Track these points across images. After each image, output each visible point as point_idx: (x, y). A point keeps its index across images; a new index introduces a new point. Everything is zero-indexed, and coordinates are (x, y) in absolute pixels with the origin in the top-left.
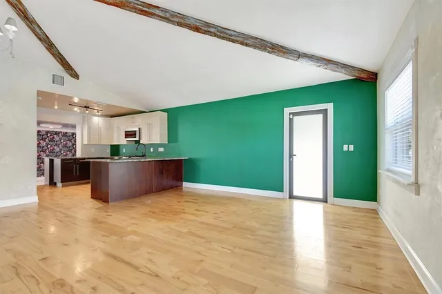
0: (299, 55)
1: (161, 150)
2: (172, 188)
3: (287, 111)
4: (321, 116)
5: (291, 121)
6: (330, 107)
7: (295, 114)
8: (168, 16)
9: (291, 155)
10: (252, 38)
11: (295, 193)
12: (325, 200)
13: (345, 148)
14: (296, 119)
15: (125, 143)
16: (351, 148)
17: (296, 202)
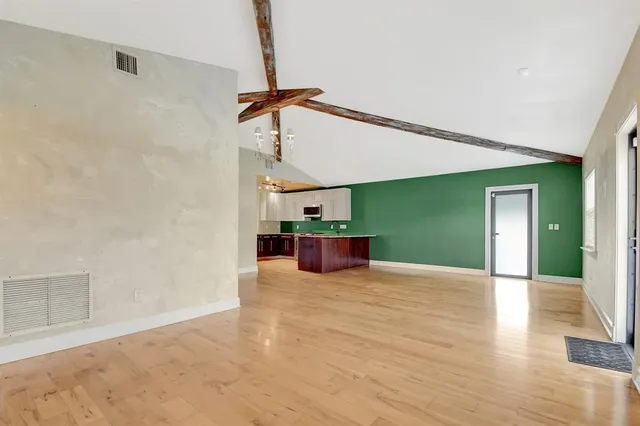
0: (505, 147)
1: (343, 227)
2: (355, 266)
3: (489, 190)
4: (525, 196)
5: (493, 199)
6: (535, 187)
7: (497, 193)
8: (400, 126)
9: (493, 234)
10: (465, 136)
11: (497, 272)
12: (529, 277)
13: (551, 227)
14: (499, 199)
15: (303, 219)
16: (557, 227)
17: (498, 281)
